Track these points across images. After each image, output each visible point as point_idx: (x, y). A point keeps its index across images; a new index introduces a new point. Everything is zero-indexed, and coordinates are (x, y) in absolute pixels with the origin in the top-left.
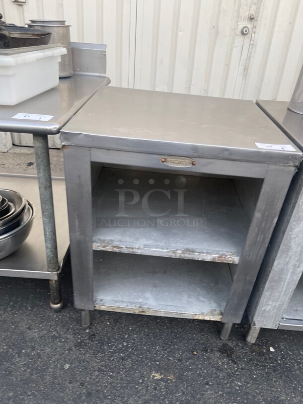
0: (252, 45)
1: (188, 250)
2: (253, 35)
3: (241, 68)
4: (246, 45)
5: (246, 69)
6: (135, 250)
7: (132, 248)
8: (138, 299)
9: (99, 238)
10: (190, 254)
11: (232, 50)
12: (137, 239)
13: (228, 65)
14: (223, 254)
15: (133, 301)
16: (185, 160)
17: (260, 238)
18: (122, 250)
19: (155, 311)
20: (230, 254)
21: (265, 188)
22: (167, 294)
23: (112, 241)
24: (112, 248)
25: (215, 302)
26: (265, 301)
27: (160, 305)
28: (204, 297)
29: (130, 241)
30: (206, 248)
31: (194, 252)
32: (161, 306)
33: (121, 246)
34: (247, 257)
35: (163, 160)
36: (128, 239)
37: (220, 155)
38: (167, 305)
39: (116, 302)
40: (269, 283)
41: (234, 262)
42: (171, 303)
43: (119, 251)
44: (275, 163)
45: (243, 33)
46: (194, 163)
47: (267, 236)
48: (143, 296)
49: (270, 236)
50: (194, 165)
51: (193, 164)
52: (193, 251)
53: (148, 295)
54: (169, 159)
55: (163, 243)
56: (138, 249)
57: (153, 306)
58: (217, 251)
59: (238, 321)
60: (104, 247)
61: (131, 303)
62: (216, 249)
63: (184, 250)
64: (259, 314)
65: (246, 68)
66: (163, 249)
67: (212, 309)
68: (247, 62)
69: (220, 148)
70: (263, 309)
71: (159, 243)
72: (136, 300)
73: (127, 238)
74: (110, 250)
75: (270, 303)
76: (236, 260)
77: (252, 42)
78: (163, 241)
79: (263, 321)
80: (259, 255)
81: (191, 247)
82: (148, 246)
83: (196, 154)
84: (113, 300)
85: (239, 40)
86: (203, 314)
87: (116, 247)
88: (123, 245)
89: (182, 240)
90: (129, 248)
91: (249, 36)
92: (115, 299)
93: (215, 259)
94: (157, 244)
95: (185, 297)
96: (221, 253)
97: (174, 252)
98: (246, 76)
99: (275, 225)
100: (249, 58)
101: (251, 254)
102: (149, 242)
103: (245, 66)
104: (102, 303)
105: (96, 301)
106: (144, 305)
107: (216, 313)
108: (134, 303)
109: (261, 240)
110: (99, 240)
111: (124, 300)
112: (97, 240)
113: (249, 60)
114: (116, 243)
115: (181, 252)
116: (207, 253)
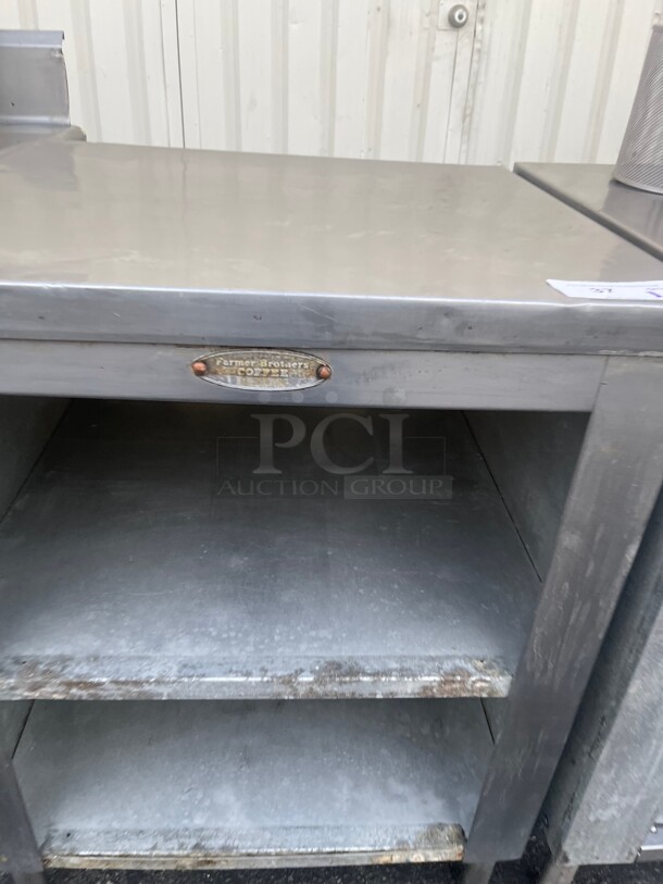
0: (478, 53)
1: (335, 668)
2: (479, 28)
3: (456, 114)
4: (465, 53)
5: (467, 115)
6: (147, 688)
7: (137, 683)
8: (190, 816)
9: (14, 654)
10: (341, 683)
11: (428, 67)
12: (158, 645)
13: (421, 106)
14: (457, 671)
15: (172, 826)
16: (286, 361)
17: (579, 615)
18: (101, 693)
19: (249, 855)
20: (480, 664)
21: (596, 445)
22: (286, 783)
23: (64, 660)
24: (62, 688)
25: (439, 794)
26: (598, 796)
27: (264, 829)
28: (403, 782)
29: (133, 653)
30: (398, 652)
31: (357, 674)
32: (268, 835)
33: (96, 680)
34: (538, 675)
35: (201, 366)
36: (123, 647)
37: (421, 335)
38: (286, 828)
39: (119, 836)
40: (613, 747)
41: (492, 690)
42: (299, 820)
43: (92, 695)
44: (633, 353)
45: (455, 24)
46: (324, 370)
47: (601, 603)
48: (207, 803)
49: (613, 605)
50: (326, 378)
51: (319, 376)
52: (354, 672)
53: (225, 795)
54: (223, 360)
55: (250, 649)
56: (158, 682)
57: (241, 838)
58: (432, 659)
59: (515, 853)
60: (34, 687)
61: (167, 835)
62: (432, 653)
63: (325, 669)
64: (578, 833)
65: (468, 112)
66: (248, 674)
67: (431, 821)
68: (470, 96)
69: (419, 307)
70: (592, 818)
71: (235, 652)
72: (186, 822)
73: (123, 642)
74: (56, 697)
75: (615, 799)
76: (501, 684)
77: (477, 46)
78: (251, 639)
79: (593, 849)
80: (577, 665)
81: (343, 652)
82: (194, 667)
83: (327, 336)
84: (108, 833)
85: (445, 40)
86: (402, 846)
87: (77, 684)
88: (103, 673)
89: (315, 627)
90: (125, 683)
91: (469, 29)
92: (116, 825)
93: (433, 687)
94: (226, 654)
95: (343, 791)
96: (448, 666)
97: (288, 681)
98: (469, 134)
99: (629, 566)
100: (473, 86)
101: (550, 666)
102: (202, 651)
103: (465, 109)
104: (67, 846)
105: (49, 839)
106: (210, 837)
107: (444, 835)
108: (177, 835)
109: (583, 619)
110: (17, 661)
111: (144, 825)
112: (9, 665)
113: (474, 92)
114: (77, 670)
115: (311, 679)
116: (403, 672)
